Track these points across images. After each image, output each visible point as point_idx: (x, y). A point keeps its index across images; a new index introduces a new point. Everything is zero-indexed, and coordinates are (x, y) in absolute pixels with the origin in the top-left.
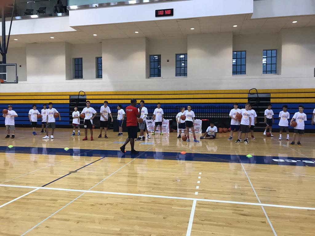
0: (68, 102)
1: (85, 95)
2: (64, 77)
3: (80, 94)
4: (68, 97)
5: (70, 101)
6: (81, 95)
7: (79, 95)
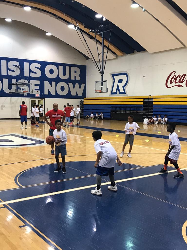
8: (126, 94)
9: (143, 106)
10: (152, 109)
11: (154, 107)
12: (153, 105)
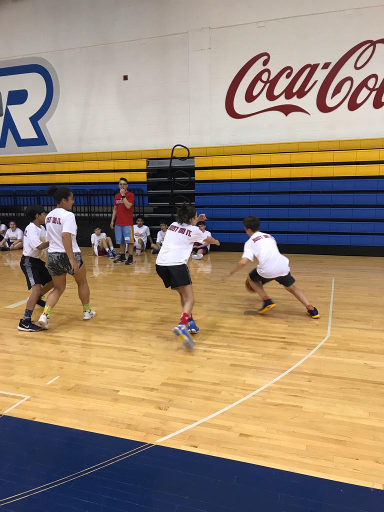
8: (47, 145)
9: (148, 190)
10: (191, 197)
11: (198, 188)
12: (192, 184)
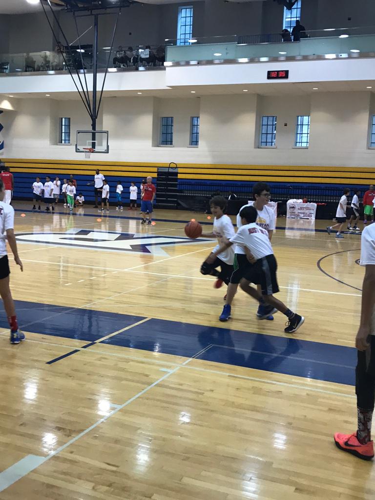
0: (155, 175)
1: (177, 168)
2: (149, 143)
3: (171, 166)
4: (155, 170)
5: (158, 175)
6: (172, 168)
7: (169, 167)
